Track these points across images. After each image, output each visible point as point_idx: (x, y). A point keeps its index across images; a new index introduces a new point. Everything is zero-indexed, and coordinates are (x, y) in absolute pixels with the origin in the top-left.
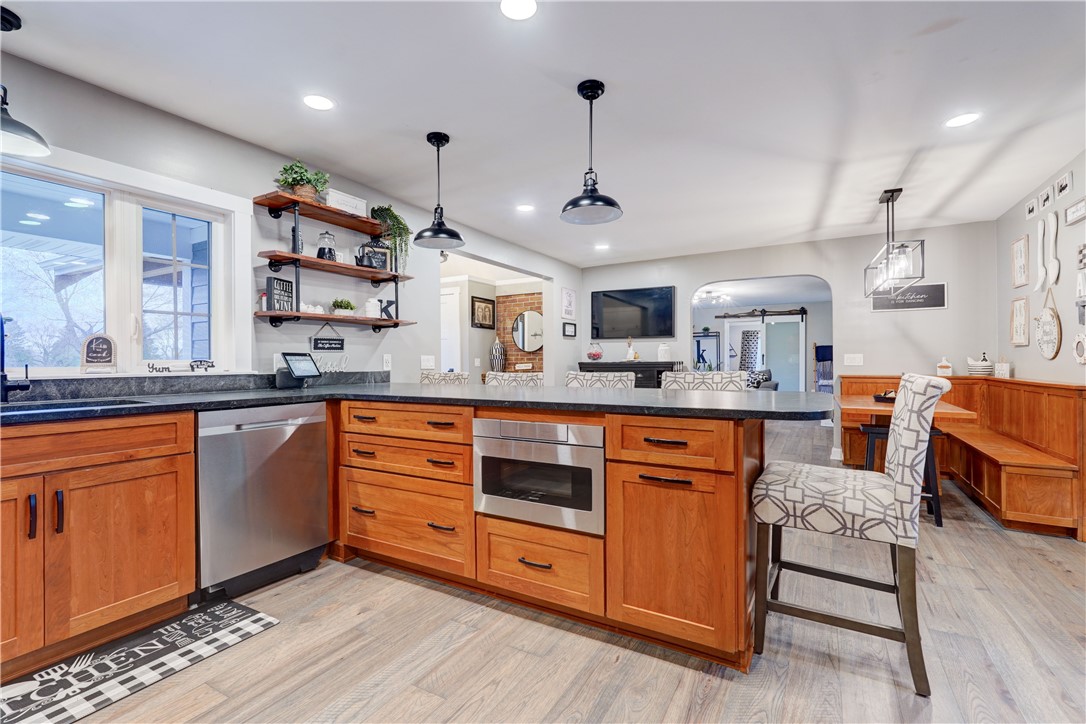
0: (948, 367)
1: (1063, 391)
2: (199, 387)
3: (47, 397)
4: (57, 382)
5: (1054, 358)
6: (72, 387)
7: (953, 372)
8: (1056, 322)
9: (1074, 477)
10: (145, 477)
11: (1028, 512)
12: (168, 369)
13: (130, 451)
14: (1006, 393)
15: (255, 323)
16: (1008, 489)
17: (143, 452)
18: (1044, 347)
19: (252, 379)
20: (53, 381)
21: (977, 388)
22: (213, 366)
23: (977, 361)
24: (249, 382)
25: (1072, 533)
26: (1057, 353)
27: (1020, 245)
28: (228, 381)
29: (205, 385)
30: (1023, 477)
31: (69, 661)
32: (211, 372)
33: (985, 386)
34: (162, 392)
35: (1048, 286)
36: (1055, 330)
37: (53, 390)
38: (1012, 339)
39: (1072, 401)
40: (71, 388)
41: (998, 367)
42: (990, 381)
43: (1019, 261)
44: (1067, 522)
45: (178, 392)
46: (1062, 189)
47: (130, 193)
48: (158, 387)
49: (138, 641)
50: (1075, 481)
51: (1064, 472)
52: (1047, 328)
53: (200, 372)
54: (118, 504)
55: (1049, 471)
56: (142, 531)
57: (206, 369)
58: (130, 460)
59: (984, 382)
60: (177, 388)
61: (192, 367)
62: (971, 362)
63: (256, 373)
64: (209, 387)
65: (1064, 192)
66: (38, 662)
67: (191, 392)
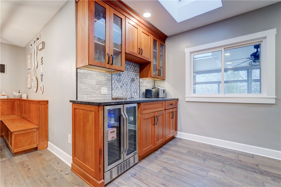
0: (5, 95)
1: (35, 102)
5: (36, 92)
7: (8, 96)
8: (36, 80)
9: (37, 130)
11: (22, 147)
14: (24, 104)
16: (15, 141)
18: (34, 88)
21: (16, 102)
23: (17, 93)
25: (36, 149)
26: (37, 90)
27: (29, 56)
30: (20, 135)
33: (19, 102)
35: (35, 69)
36: (36, 83)
38: (27, 86)
39: (37, 105)
41: (23, 95)
42: (20, 100)
43: (29, 61)
44: (35, 146)
46: (38, 39)
50: (37, 131)
51: (34, 129)
52: (35, 82)
55: (29, 130)
59: (19, 100)
62: (14, 93)
65: (38, 40)
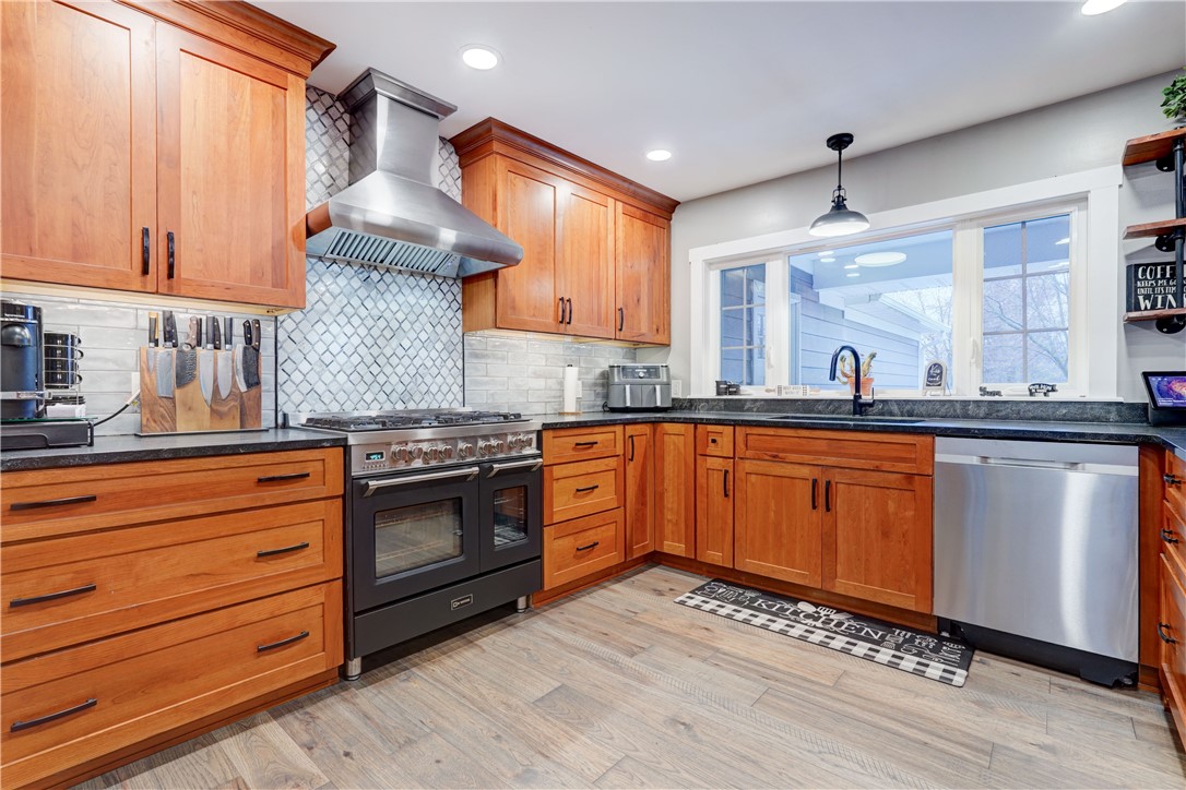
2: (1031, 415)
3: (891, 414)
4: (898, 402)
6: (908, 407)
10: (888, 488)
12: (998, 393)
13: (877, 463)
15: (1126, 331)
17: (887, 465)
19: (1113, 409)
20: (896, 401)
22: (1053, 390)
24: (1109, 412)
28: (1073, 409)
29: (1038, 413)
31: (839, 611)
32: (1052, 397)
34: (986, 417)
37: (895, 408)
40: (910, 408)
45: (1005, 418)
47: (971, 220)
48: (983, 411)
49: (871, 625)
53: (1040, 397)
54: (867, 505)
56: (886, 534)
57: (1045, 394)
58: (877, 470)
60: (1004, 413)
61: (1030, 390)
63: (1121, 399)
64: (1044, 415)
66: (828, 601)
67: (1021, 418)
